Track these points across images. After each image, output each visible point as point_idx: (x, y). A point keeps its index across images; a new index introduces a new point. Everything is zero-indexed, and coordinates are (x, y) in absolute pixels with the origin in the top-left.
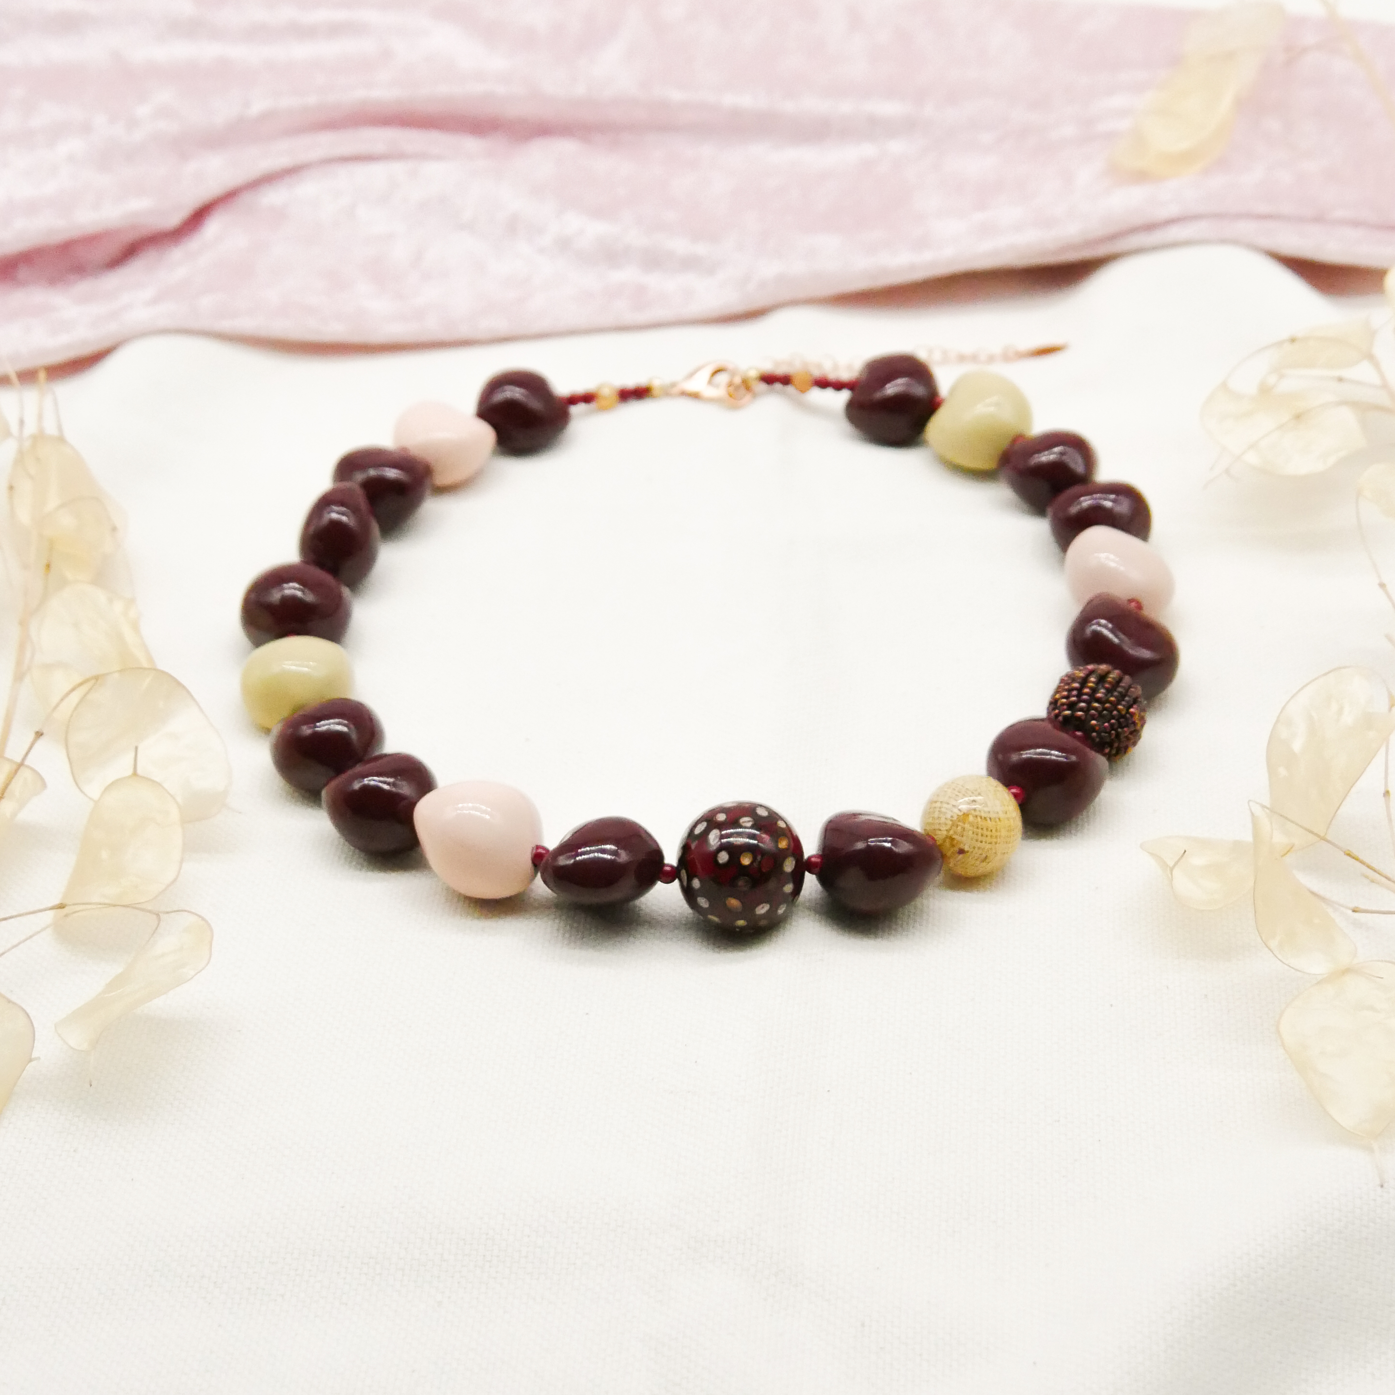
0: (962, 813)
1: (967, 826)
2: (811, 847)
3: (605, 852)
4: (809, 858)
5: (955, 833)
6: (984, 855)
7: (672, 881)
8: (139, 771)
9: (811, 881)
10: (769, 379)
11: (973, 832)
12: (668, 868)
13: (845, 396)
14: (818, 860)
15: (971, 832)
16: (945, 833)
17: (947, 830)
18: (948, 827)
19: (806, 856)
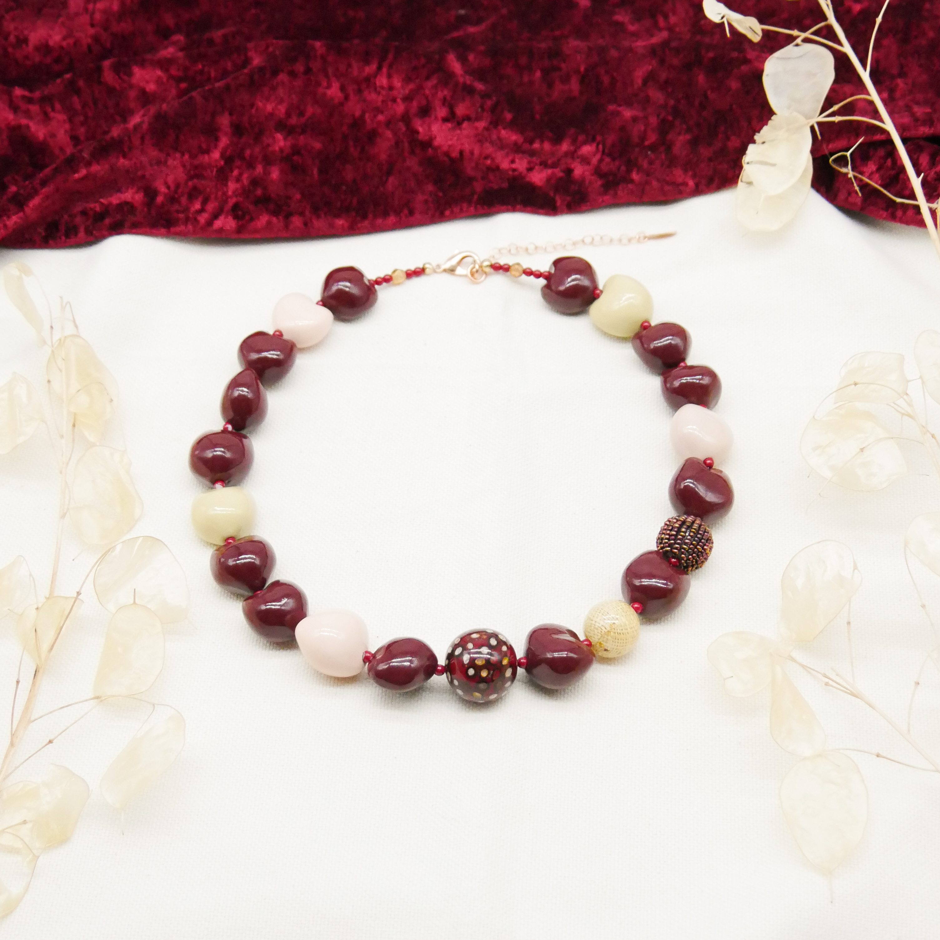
0: (607, 631)
1: (609, 638)
2: (520, 653)
3: (404, 662)
4: (520, 659)
5: (603, 641)
6: (619, 652)
7: (443, 674)
8: (137, 601)
9: (520, 671)
10: (497, 268)
11: (613, 642)
12: (439, 668)
13: (542, 282)
14: (525, 661)
15: (612, 641)
16: (597, 640)
17: (598, 639)
18: (599, 637)
19: (518, 658)
